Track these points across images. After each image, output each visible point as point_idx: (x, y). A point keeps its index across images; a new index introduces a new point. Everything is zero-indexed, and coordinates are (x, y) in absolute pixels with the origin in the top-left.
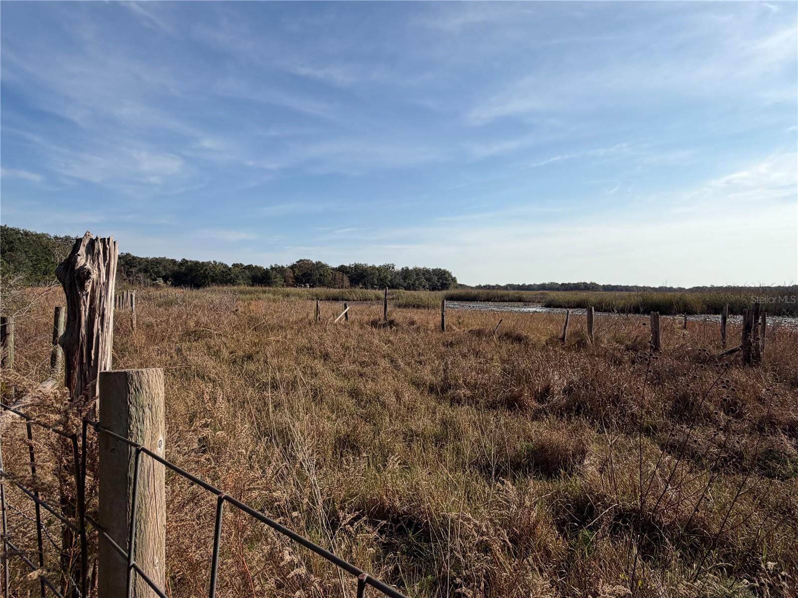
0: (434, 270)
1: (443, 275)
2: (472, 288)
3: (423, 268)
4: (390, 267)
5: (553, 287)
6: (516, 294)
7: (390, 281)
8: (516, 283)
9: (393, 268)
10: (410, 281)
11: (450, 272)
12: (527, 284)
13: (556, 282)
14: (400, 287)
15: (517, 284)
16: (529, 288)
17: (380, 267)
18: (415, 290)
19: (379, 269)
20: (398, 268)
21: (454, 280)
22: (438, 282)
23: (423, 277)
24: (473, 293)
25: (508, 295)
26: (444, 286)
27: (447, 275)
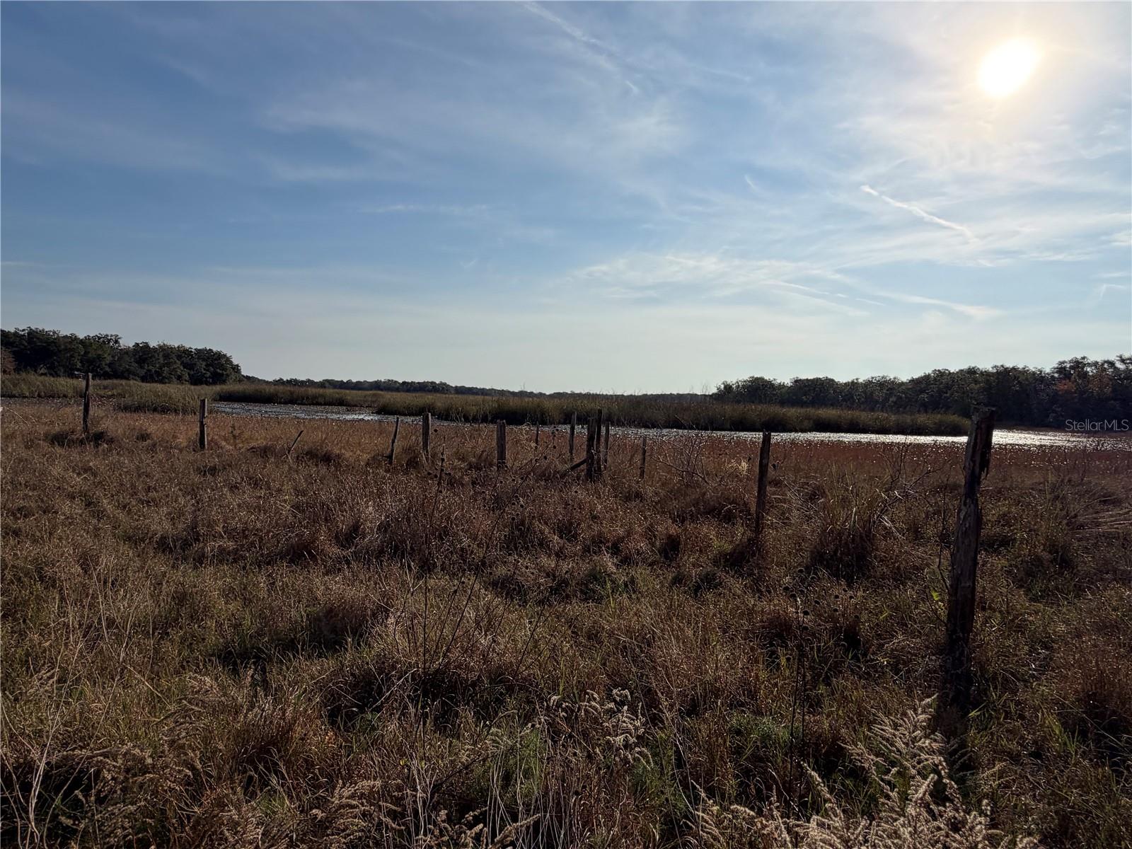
0: (199, 351)
1: (216, 360)
2: (267, 383)
3: (178, 347)
4: (109, 341)
5: (390, 386)
6: (337, 395)
7: (110, 365)
8: (337, 378)
9: (116, 342)
10: (151, 367)
11: (228, 355)
12: (354, 381)
13: (395, 379)
14: (131, 376)
15: (339, 380)
16: (358, 386)
17: (88, 338)
18: (162, 382)
19: (86, 343)
20: (127, 342)
21: (236, 369)
22: (207, 371)
23: (179, 362)
24: (267, 390)
25: (322, 396)
26: (218, 378)
27: (223, 361)
